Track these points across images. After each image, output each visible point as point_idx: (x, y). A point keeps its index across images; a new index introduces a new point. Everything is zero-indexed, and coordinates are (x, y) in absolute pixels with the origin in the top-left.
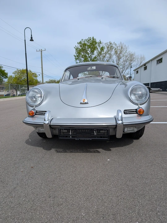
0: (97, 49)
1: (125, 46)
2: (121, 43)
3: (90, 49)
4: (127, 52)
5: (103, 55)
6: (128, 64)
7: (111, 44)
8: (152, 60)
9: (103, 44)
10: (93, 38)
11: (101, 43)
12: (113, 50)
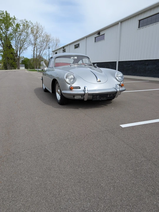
0: (12, 25)
1: (41, 26)
2: (37, 23)
3: (3, 24)
4: (43, 32)
5: (19, 33)
6: (45, 45)
7: (27, 22)
8: (70, 44)
9: (18, 21)
10: (6, 12)
11: (15, 19)
12: (30, 29)
